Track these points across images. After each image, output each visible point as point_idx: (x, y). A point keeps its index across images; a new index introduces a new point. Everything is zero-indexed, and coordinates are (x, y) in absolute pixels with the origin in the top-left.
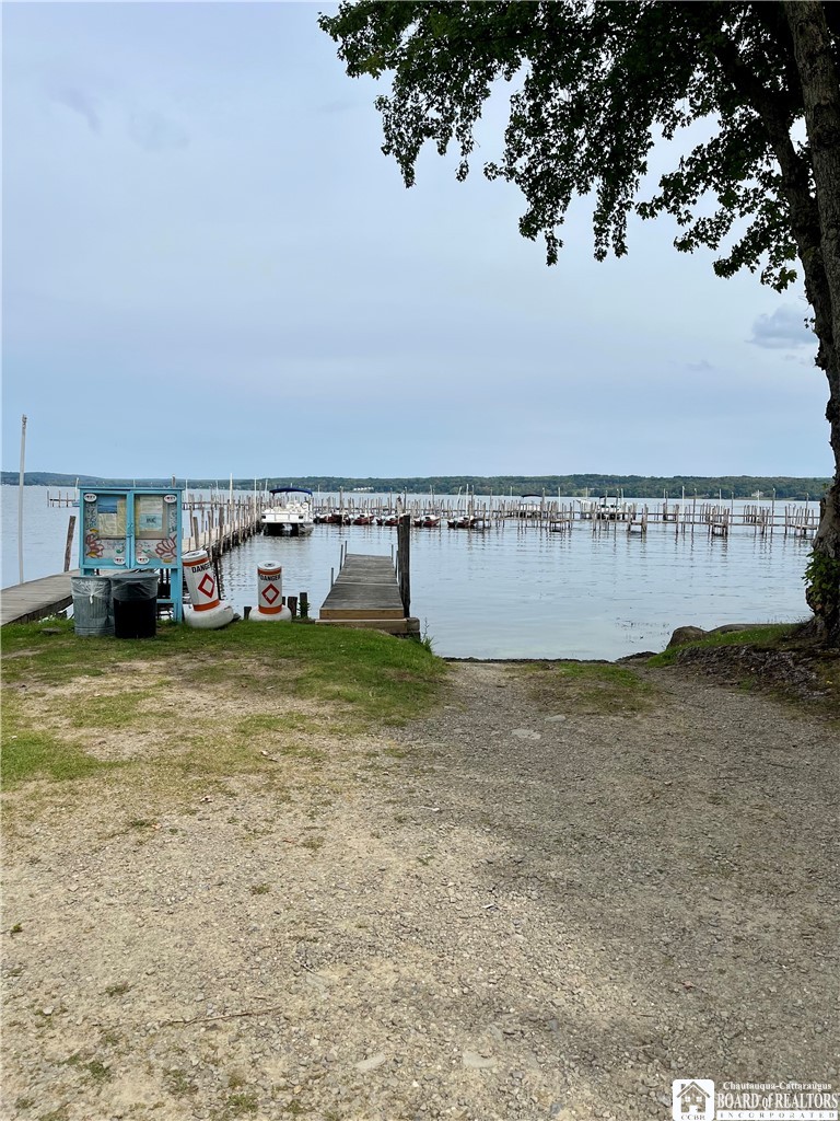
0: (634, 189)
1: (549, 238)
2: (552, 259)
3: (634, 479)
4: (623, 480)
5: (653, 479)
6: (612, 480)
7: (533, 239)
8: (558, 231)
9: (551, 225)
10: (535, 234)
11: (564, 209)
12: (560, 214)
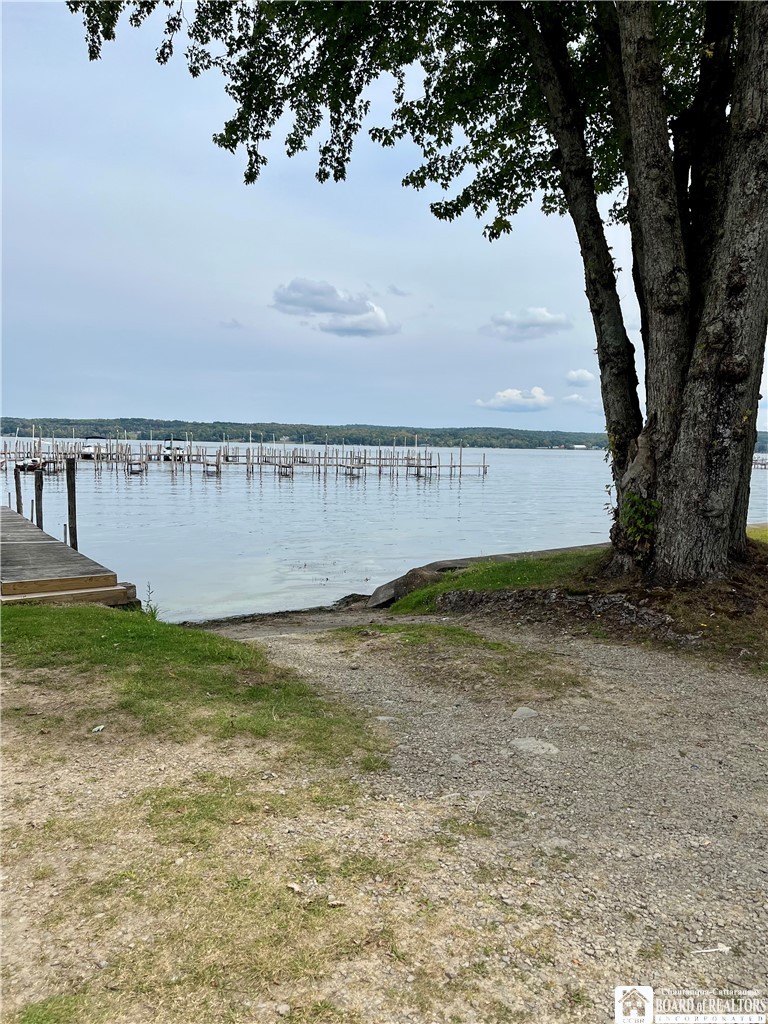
0: (363, 111)
1: (253, 153)
2: (251, 177)
3: (178, 424)
4: (168, 424)
5: (195, 424)
6: (157, 424)
7: (232, 151)
8: (263, 148)
9: (255, 138)
10: (235, 146)
11: (272, 122)
12: (266, 128)
